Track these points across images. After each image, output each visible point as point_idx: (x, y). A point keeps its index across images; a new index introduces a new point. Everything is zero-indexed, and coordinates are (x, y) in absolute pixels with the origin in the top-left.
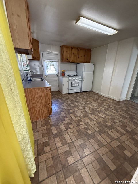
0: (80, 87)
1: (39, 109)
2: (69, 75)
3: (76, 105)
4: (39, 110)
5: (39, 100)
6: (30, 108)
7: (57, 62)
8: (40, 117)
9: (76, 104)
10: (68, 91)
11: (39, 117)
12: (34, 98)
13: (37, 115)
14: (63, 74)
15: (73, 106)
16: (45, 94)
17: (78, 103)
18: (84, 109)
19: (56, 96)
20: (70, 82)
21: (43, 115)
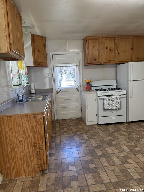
0: (123, 111)
1: (22, 154)
2: (100, 88)
3: (108, 153)
4: (22, 157)
5: (23, 137)
6: (7, 151)
7: (77, 66)
8: (25, 171)
9: (109, 150)
10: (98, 120)
11: (22, 171)
12: (14, 133)
13: (19, 166)
14: (89, 87)
15: (101, 153)
16: (33, 127)
17: (114, 148)
18: (124, 163)
19: (73, 128)
20: (101, 102)
21: (30, 168)
